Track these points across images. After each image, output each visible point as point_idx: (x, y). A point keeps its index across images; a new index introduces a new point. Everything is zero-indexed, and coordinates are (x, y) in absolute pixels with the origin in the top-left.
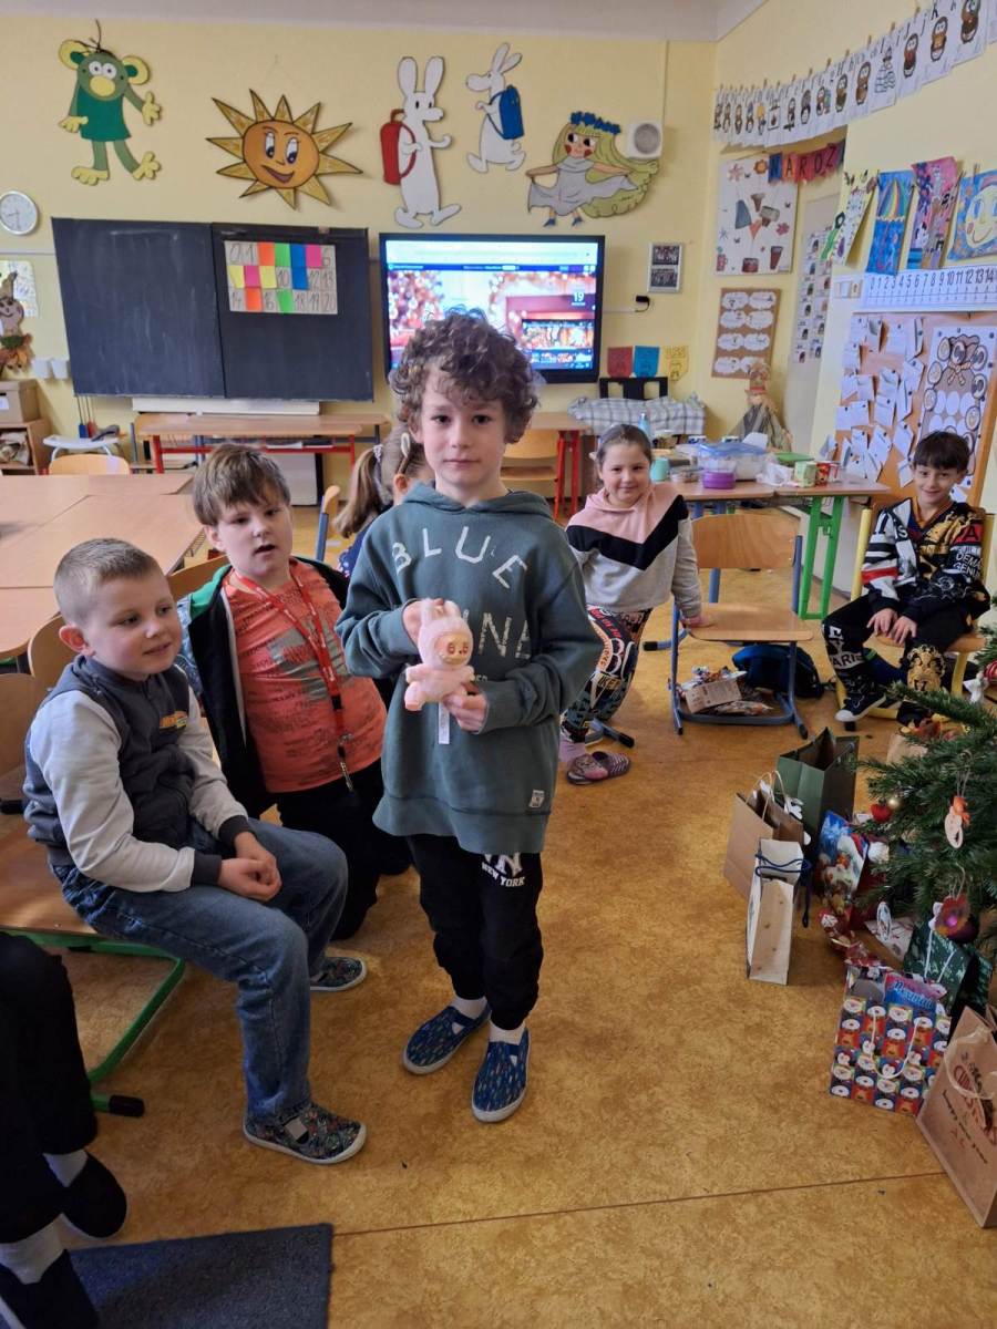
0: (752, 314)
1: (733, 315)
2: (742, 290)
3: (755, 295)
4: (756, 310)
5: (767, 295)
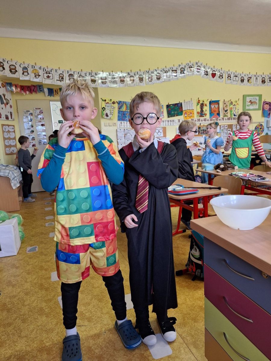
0: (10, 133)
1: (5, 133)
2: (7, 125)
3: (10, 127)
4: (11, 132)
5: (12, 127)
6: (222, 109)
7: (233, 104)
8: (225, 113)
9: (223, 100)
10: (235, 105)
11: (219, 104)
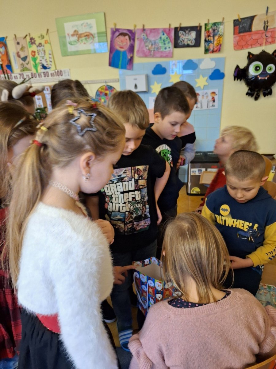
6: (14, 56)
7: (37, 43)
8: (22, 64)
9: (14, 37)
10: (40, 45)
11: (5, 46)
